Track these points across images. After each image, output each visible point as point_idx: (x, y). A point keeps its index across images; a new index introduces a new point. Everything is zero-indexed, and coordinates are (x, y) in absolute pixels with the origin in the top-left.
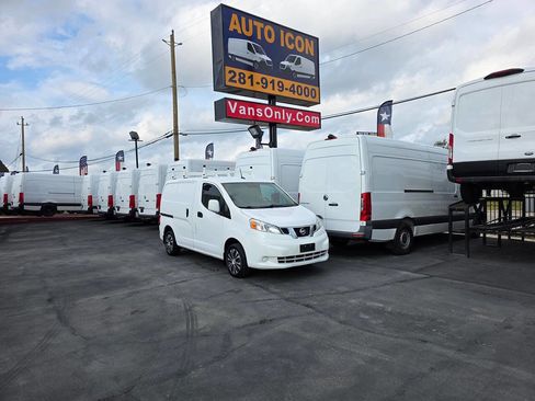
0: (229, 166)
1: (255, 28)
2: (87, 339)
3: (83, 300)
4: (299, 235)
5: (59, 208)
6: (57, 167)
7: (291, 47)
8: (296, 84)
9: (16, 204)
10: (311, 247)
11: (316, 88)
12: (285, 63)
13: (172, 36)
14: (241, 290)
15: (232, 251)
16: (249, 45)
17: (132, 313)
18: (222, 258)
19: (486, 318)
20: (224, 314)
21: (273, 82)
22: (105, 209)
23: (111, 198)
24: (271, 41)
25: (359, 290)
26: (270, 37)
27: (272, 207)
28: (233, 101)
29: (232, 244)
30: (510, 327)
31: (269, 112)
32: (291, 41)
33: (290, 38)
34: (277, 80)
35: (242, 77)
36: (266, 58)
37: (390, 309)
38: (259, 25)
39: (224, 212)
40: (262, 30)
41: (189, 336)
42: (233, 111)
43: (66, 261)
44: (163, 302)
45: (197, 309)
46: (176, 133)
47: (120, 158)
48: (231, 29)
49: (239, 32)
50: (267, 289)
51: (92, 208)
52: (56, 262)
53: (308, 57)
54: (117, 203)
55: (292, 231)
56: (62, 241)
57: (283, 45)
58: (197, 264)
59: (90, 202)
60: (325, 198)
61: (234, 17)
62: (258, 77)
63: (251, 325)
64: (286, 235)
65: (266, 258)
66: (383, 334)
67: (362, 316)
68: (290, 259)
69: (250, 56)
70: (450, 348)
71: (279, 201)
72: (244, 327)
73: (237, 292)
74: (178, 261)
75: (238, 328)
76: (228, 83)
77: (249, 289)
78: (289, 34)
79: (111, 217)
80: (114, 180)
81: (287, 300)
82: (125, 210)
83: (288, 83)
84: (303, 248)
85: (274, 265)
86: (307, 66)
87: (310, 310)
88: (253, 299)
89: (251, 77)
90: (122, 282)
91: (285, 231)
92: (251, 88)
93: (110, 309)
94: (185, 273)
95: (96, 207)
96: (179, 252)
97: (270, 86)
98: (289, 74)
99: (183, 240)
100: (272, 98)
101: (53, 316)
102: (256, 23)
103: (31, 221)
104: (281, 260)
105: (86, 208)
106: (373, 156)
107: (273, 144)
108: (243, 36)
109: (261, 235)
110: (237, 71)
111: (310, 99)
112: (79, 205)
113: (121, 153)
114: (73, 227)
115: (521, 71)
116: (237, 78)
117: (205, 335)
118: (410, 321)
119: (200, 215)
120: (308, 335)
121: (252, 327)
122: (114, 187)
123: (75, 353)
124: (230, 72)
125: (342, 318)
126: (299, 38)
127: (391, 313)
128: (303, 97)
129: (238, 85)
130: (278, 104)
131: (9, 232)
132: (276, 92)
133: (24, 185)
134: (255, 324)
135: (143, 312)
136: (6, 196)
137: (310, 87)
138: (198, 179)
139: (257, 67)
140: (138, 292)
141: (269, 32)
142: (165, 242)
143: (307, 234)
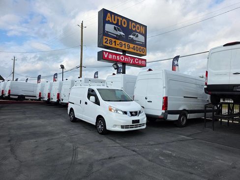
0: (102, 82)
1: (118, 20)
2: (21, 162)
3: (25, 142)
4: (132, 115)
5: (26, 98)
6: (27, 79)
7: (134, 29)
8: (136, 46)
9: (7, 95)
10: (138, 121)
11: (145, 48)
12: (131, 36)
14: (102, 141)
15: (100, 121)
16: (115, 28)
17: (47, 150)
18: (95, 124)
19: (222, 162)
20: (91, 153)
21: (125, 44)
22: (46, 99)
23: (49, 94)
24: (125, 26)
25: (159, 144)
26: (124, 24)
27: (120, 101)
28: (106, 52)
29: (100, 118)
30: (235, 168)
31: (122, 58)
32: (134, 27)
33: (134, 25)
34: (127, 43)
35: (111, 41)
36: (122, 33)
37: (174, 155)
38: (121, 19)
39: (97, 102)
40: (121, 21)
41: (72, 164)
42: (106, 56)
43: (23, 122)
44: (63, 145)
45: (79, 149)
46: (81, 66)
47: (56, 76)
48: (107, 20)
49: (111, 21)
50: (115, 141)
52: (19, 122)
53: (142, 34)
54: (51, 96)
55: (129, 113)
56: (24, 113)
57: (130, 28)
58: (84, 127)
59: (40, 95)
60: (146, 98)
61: (109, 14)
62: (118, 42)
63: (104, 159)
64: (125, 115)
65: (115, 126)
66: (170, 168)
67: (160, 158)
68: (127, 127)
69: (115, 32)
71: (124, 99)
72: (100, 160)
73: (100, 142)
74: (75, 125)
75: (97, 161)
76: (104, 44)
77: (106, 141)
79: (49, 103)
80: (51, 86)
81: (124, 147)
82: (55, 100)
83: (132, 45)
84: (134, 122)
85: (119, 129)
86: (141, 38)
87: (134, 153)
88: (108, 146)
89: (115, 42)
90: (46, 134)
91: (125, 113)
92: (115, 47)
93: (37, 147)
94: (77, 131)
95: (42, 98)
96: (76, 120)
97: (124, 46)
98: (132, 41)
99: (78, 115)
100: (124, 52)
101: (8, 149)
102: (118, 18)
103: (13, 103)
104: (122, 127)
105: (38, 98)
106: (170, 79)
107: (124, 72)
108: (112, 23)
109: (113, 114)
110: (109, 39)
111: (142, 53)
112: (35, 96)
113: (56, 74)
114: (31, 106)
116: (108, 42)
117: (80, 164)
118: (184, 162)
119: (86, 103)
120: (132, 167)
121: (104, 161)
122: (51, 89)
123: (13, 169)
124: (105, 39)
125: (150, 158)
126: (138, 25)
127: (174, 157)
128: (138, 52)
129: (109, 45)
130: (127, 54)
131: (2, 107)
132: (126, 49)
133: (11, 86)
134: (106, 159)
135: (52, 149)
136: (3, 91)
137: (142, 48)
138: (86, 86)
139: (118, 37)
140: (52, 139)
141: (124, 22)
142: (70, 116)
143: (136, 115)
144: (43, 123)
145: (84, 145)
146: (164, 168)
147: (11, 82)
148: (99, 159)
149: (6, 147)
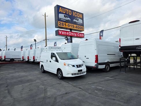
0: (59, 48)
1: (66, 11)
2: (15, 99)
3: (16, 86)
4: (78, 67)
5: (15, 60)
6: (15, 49)
7: (76, 16)
8: (77, 26)
9: (3, 59)
10: (81, 70)
11: (83, 27)
12: (74, 20)
13: (45, 14)
14: (61, 83)
15: (59, 72)
16: (65, 16)
17: (29, 90)
18: (56, 74)
19: (132, 92)
20: (55, 91)
21: (71, 25)
22: (27, 60)
23: (28, 57)
24: (70, 14)
25: (95, 83)
26: (70, 13)
27: (70, 59)
28: (60, 30)
29: (59, 70)
30: (139, 95)
31: (70, 33)
32: (76, 15)
34: (72, 25)
35: (63, 24)
36: (69, 19)
37: (104, 89)
38: (68, 10)
39: (57, 61)
40: (68, 12)
41: (44, 98)
42: (60, 33)
43: (14, 75)
44: (38, 87)
45: (48, 89)
46: (46, 40)
47: (31, 46)
48: (60, 11)
49: (62, 12)
50: (68, 83)
51: (23, 59)
52: (11, 75)
53: (81, 18)
54: (30, 58)
55: (76, 66)
56: (14, 69)
57: (74, 15)
58: (50, 75)
59: (23, 58)
60: (85, 57)
61: (61, 8)
62: (67, 24)
63: (63, 94)
65: (68, 74)
66: (102, 97)
67: (96, 91)
68: (75, 74)
69: (65, 18)
70: (122, 102)
71: (72, 58)
73: (60, 84)
74: (44, 75)
75: (59, 95)
76: (59, 26)
77: (63, 83)
78: (75, 13)
79: (28, 62)
80: (29, 52)
81: (74, 86)
82: (32, 60)
83: (75, 26)
84: (79, 71)
85: (71, 76)
86: (80, 21)
87: (80, 89)
88: (64, 86)
89: (65, 24)
90: (28, 81)
91: (74, 66)
92: (65, 27)
93: (23, 89)
94: (46, 78)
95: (24, 59)
96: (45, 72)
97: (70, 26)
98: (75, 23)
99: (46, 69)
100: (71, 30)
101: (7, 91)
102: (66, 10)
103: (7, 63)
104: (72, 74)
106: (98, 45)
107: (71, 42)
109: (67, 67)
110: (61, 22)
111: (81, 30)
112: (20, 59)
113: (32, 45)
114: (18, 65)
115: (139, 21)
116: (61, 24)
117: (49, 98)
118: (109, 93)
119: (50, 61)
120: (79, 98)
121: (63, 95)
122: (29, 54)
123: (10, 103)
124: (59, 23)
125: (90, 92)
126: (78, 14)
127: (104, 90)
128: (79, 29)
129: (62, 26)
130: (72, 31)
131: (1, 66)
132: (72, 28)
133: (6, 54)
135: (32, 90)
136: (1, 57)
137: (81, 27)
138: (50, 51)
139: (67, 21)
140: (32, 84)
141: (70, 12)
142: (41, 69)
143: (80, 67)
144: (26, 74)
145: (50, 86)
146: (98, 98)
147: (6, 51)
148: (60, 94)
149: (5, 90)
